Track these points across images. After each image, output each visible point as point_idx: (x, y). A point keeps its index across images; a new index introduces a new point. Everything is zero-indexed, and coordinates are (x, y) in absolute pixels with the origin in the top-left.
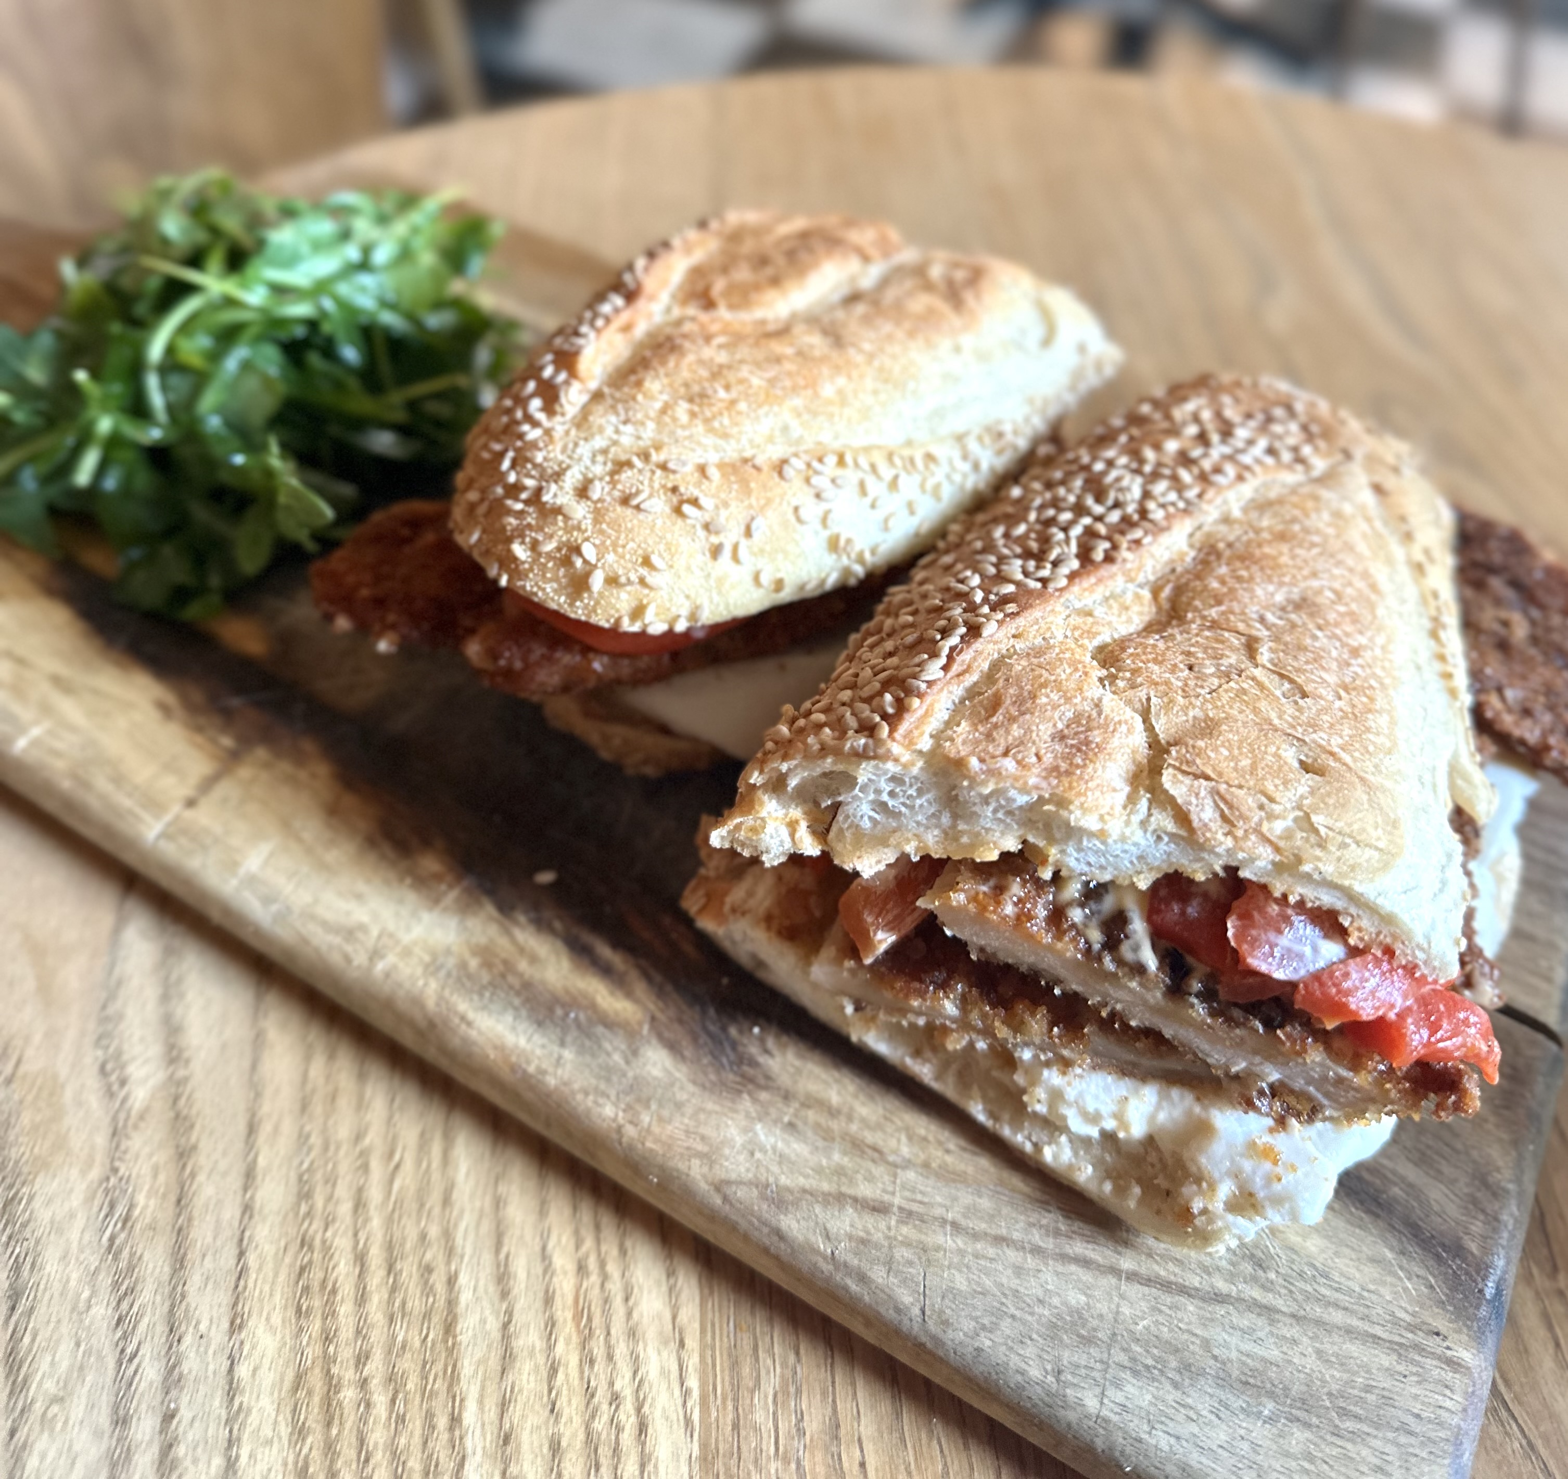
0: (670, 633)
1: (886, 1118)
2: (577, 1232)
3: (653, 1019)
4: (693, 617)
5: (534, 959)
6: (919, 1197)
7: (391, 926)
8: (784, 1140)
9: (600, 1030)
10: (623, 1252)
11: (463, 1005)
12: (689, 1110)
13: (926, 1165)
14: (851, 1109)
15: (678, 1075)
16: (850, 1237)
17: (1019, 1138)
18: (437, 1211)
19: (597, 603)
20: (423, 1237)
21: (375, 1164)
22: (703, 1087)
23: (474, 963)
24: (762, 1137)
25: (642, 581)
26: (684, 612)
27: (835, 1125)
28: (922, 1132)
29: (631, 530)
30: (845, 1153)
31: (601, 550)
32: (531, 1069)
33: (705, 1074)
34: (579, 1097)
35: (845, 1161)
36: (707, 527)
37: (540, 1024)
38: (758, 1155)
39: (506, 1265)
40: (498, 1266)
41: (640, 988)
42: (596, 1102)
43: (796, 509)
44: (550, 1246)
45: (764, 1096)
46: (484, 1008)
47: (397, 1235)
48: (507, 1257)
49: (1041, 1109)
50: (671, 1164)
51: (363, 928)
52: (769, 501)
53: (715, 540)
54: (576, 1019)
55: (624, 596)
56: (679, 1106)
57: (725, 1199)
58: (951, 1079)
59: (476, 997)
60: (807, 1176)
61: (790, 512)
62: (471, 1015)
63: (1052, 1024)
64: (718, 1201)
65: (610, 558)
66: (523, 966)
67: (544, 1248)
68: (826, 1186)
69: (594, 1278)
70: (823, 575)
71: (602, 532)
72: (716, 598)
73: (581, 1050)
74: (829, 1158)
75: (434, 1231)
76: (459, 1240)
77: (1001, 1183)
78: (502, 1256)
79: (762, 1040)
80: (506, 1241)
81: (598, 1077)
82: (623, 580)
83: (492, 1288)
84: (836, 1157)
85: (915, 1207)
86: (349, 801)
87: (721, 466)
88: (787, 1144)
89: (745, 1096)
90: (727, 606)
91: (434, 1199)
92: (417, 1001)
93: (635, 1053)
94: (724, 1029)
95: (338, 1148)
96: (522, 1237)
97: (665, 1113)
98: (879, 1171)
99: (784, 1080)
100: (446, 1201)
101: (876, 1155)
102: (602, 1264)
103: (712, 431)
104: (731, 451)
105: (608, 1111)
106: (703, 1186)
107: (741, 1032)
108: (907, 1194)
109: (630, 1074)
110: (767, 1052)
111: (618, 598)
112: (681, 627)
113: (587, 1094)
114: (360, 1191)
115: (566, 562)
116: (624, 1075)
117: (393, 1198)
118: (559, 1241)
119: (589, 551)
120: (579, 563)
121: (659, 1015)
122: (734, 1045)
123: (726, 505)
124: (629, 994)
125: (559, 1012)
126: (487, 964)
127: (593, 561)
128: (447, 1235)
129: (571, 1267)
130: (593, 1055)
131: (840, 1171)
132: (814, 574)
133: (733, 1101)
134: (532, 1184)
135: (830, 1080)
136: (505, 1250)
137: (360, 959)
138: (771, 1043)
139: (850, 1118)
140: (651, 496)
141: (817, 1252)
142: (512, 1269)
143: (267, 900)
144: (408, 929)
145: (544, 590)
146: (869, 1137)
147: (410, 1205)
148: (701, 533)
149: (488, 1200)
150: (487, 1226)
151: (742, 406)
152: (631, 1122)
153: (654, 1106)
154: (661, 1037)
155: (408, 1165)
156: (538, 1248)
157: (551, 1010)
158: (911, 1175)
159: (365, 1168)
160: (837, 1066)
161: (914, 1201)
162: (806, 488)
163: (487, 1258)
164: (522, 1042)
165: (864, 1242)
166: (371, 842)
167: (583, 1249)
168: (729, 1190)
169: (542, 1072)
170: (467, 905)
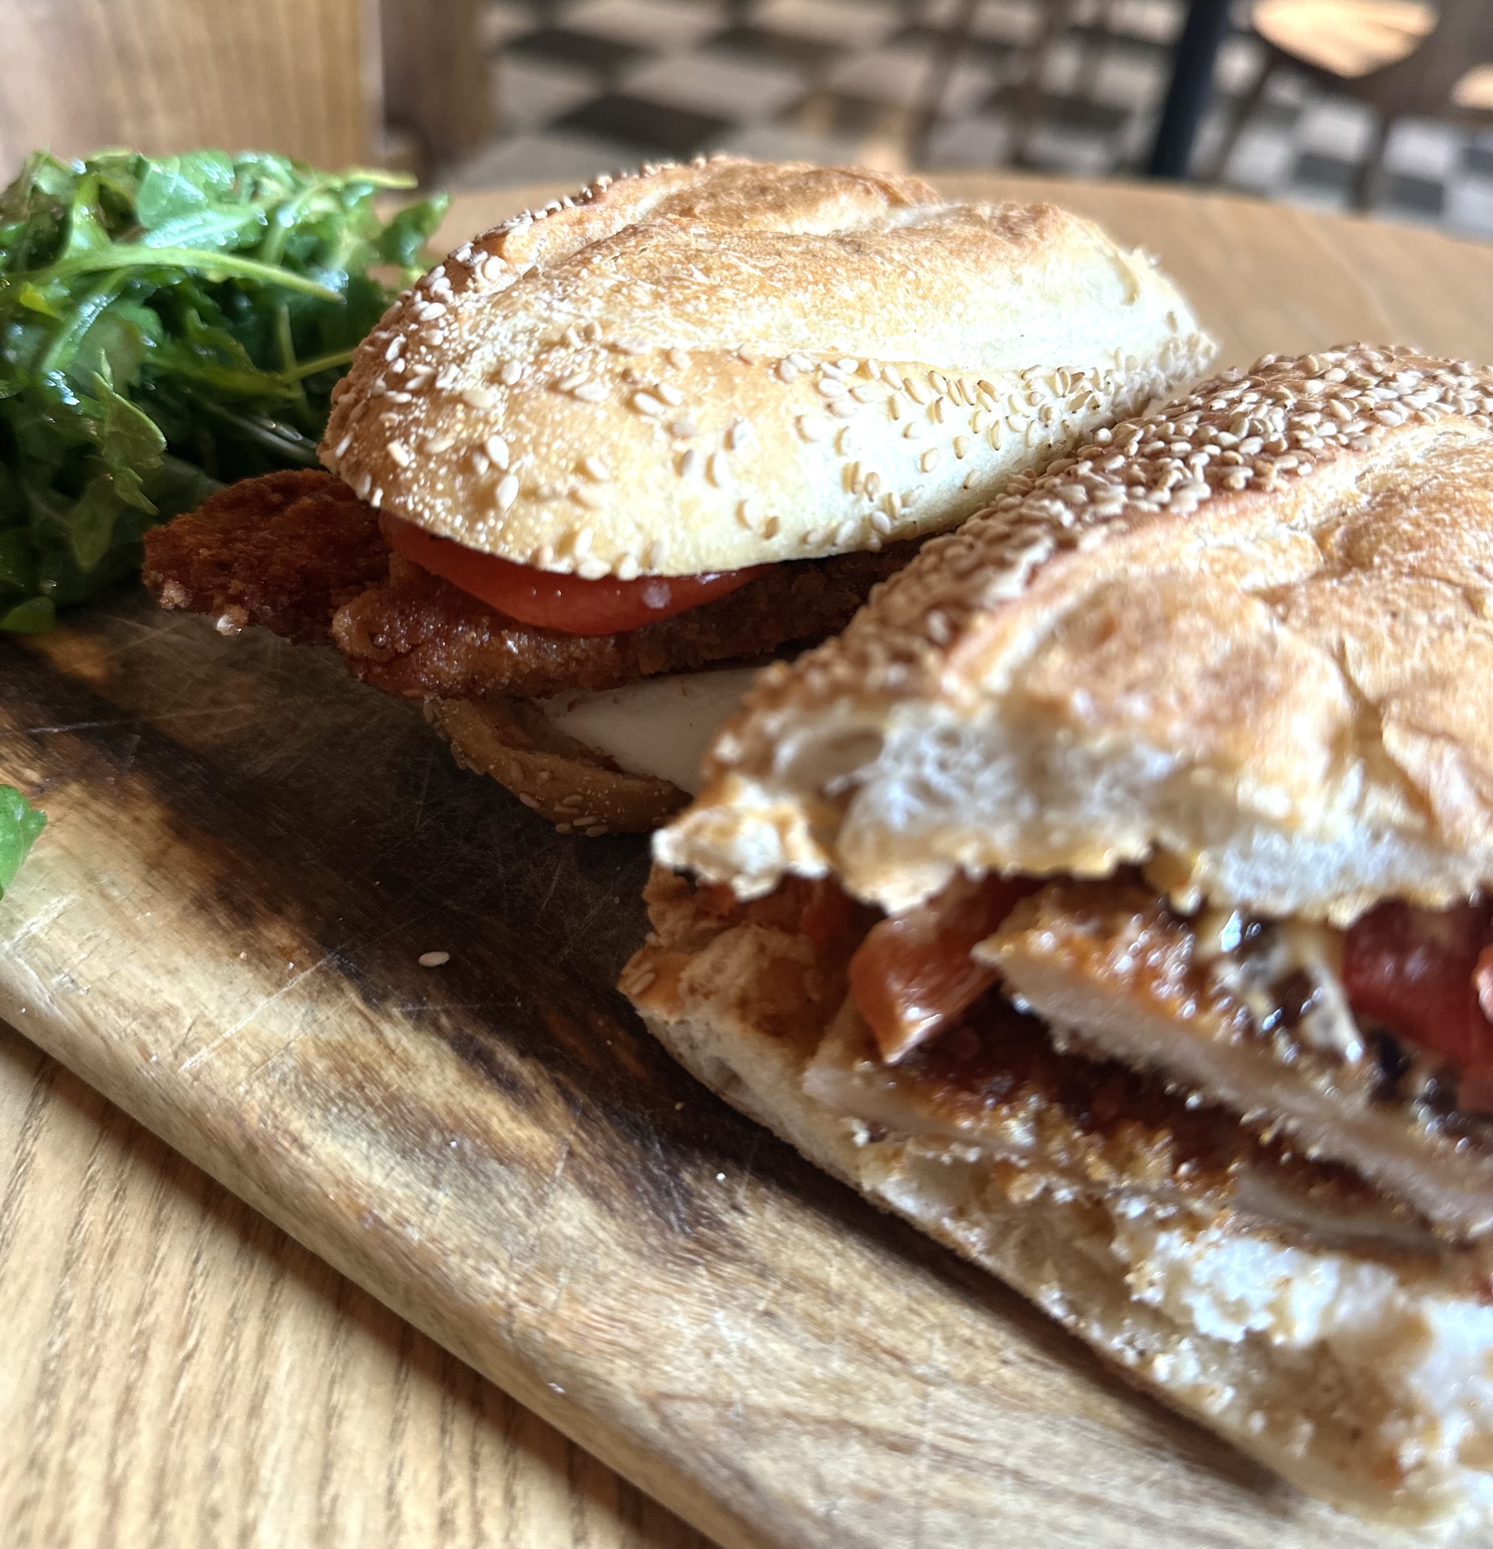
1: (911, 1310)
2: (443, 1467)
3: (571, 1154)
4: (647, 559)
5: (406, 1065)
6: (962, 1430)
7: (212, 1012)
8: (757, 1337)
9: (494, 1165)
10: (510, 1500)
11: (297, 1124)
12: (616, 1286)
13: (972, 1381)
14: (860, 1294)
15: (601, 1234)
16: (856, 1489)
17: (1116, 1343)
18: (239, 1422)
19: (508, 526)
20: (213, 1464)
21: (159, 1353)
22: (639, 1253)
23: (320, 1066)
24: (724, 1332)
25: (573, 496)
26: (634, 547)
27: (834, 1317)
28: (967, 1332)
29: (561, 423)
30: (849, 1360)
31: (516, 449)
32: (386, 1217)
33: (643, 1236)
34: (454, 1260)
35: (850, 1370)
36: (670, 429)
37: (405, 1153)
38: (718, 1358)
39: (332, 1514)
40: (319, 1512)
41: (556, 1110)
42: (477, 1270)
43: (798, 420)
44: (401, 1485)
45: (729, 1270)
46: (328, 1127)
47: (174, 1456)
48: (335, 1499)
49: (1153, 1295)
50: (584, 1365)
51: (172, 1011)
52: (760, 404)
53: (681, 447)
54: (460, 1152)
55: (546, 516)
56: (601, 1279)
57: (665, 1422)
58: (1010, 1250)
59: (317, 1113)
60: (790, 1392)
61: (791, 421)
62: (307, 1137)
63: (1177, 1161)
64: (651, 1424)
65: (529, 460)
66: (390, 1073)
67: (391, 1490)
68: (819, 1409)
69: (464, 1540)
70: (834, 524)
71: (517, 425)
72: (681, 535)
73: (463, 1193)
74: (824, 1366)
75: (230, 1455)
76: (265, 1472)
77: (1086, 1412)
78: (327, 1499)
79: (729, 1192)
80: (335, 1475)
81: (485, 1233)
82: (545, 490)
84: (836, 1364)
85: (956, 1446)
86: (180, 853)
87: (694, 354)
88: (761, 1340)
89: (701, 1270)
90: (696, 550)
91: (236, 1410)
92: (234, 1114)
93: (541, 1201)
94: (674, 1173)
95: (107, 1325)
96: (360, 1471)
97: (580, 1289)
98: (900, 1387)
99: (760, 1248)
100: (255, 1411)
101: (896, 1364)
102: (477, 1517)
103: (684, 315)
104: (709, 340)
105: (496, 1281)
107: (698, 1178)
108: (944, 1425)
109: (532, 1231)
110: (736, 1208)
111: (537, 520)
112: (629, 571)
113: (464, 1255)
114: (129, 1389)
115: (466, 467)
116: (523, 1231)
117: (176, 1403)
118: (415, 1480)
119: (498, 450)
121: (579, 1149)
122: (688, 1195)
123: (699, 401)
124: (539, 1120)
125: (435, 1138)
126: (341, 1070)
127: (504, 465)
128: (249, 1463)
129: (430, 1521)
130: (479, 1202)
131: (841, 1386)
133: (683, 1276)
134: (383, 1392)
135: (829, 1252)
136: (331, 1490)
137: (162, 1052)
138: (741, 1195)
139: (857, 1308)
140: (590, 380)
141: (803, 1511)
142: (340, 1519)
143: (46, 971)
144: (235, 1016)
146: (887, 1336)
147: (201, 1414)
148: (662, 436)
149: (317, 1411)
150: (310, 1451)
152: (527, 1301)
153: (563, 1279)
154: (580, 1180)
155: (205, 1357)
156: (381, 1490)
157: (424, 1135)
158: (948, 1395)
159: (142, 1356)
160: (839, 1233)
161: (954, 1436)
162: (811, 394)
163: (304, 1501)
164: (378, 1178)
165: (876, 1498)
166: (201, 905)
167: (451, 1494)
168: (670, 1408)
169: (402, 1221)
170: (320, 991)
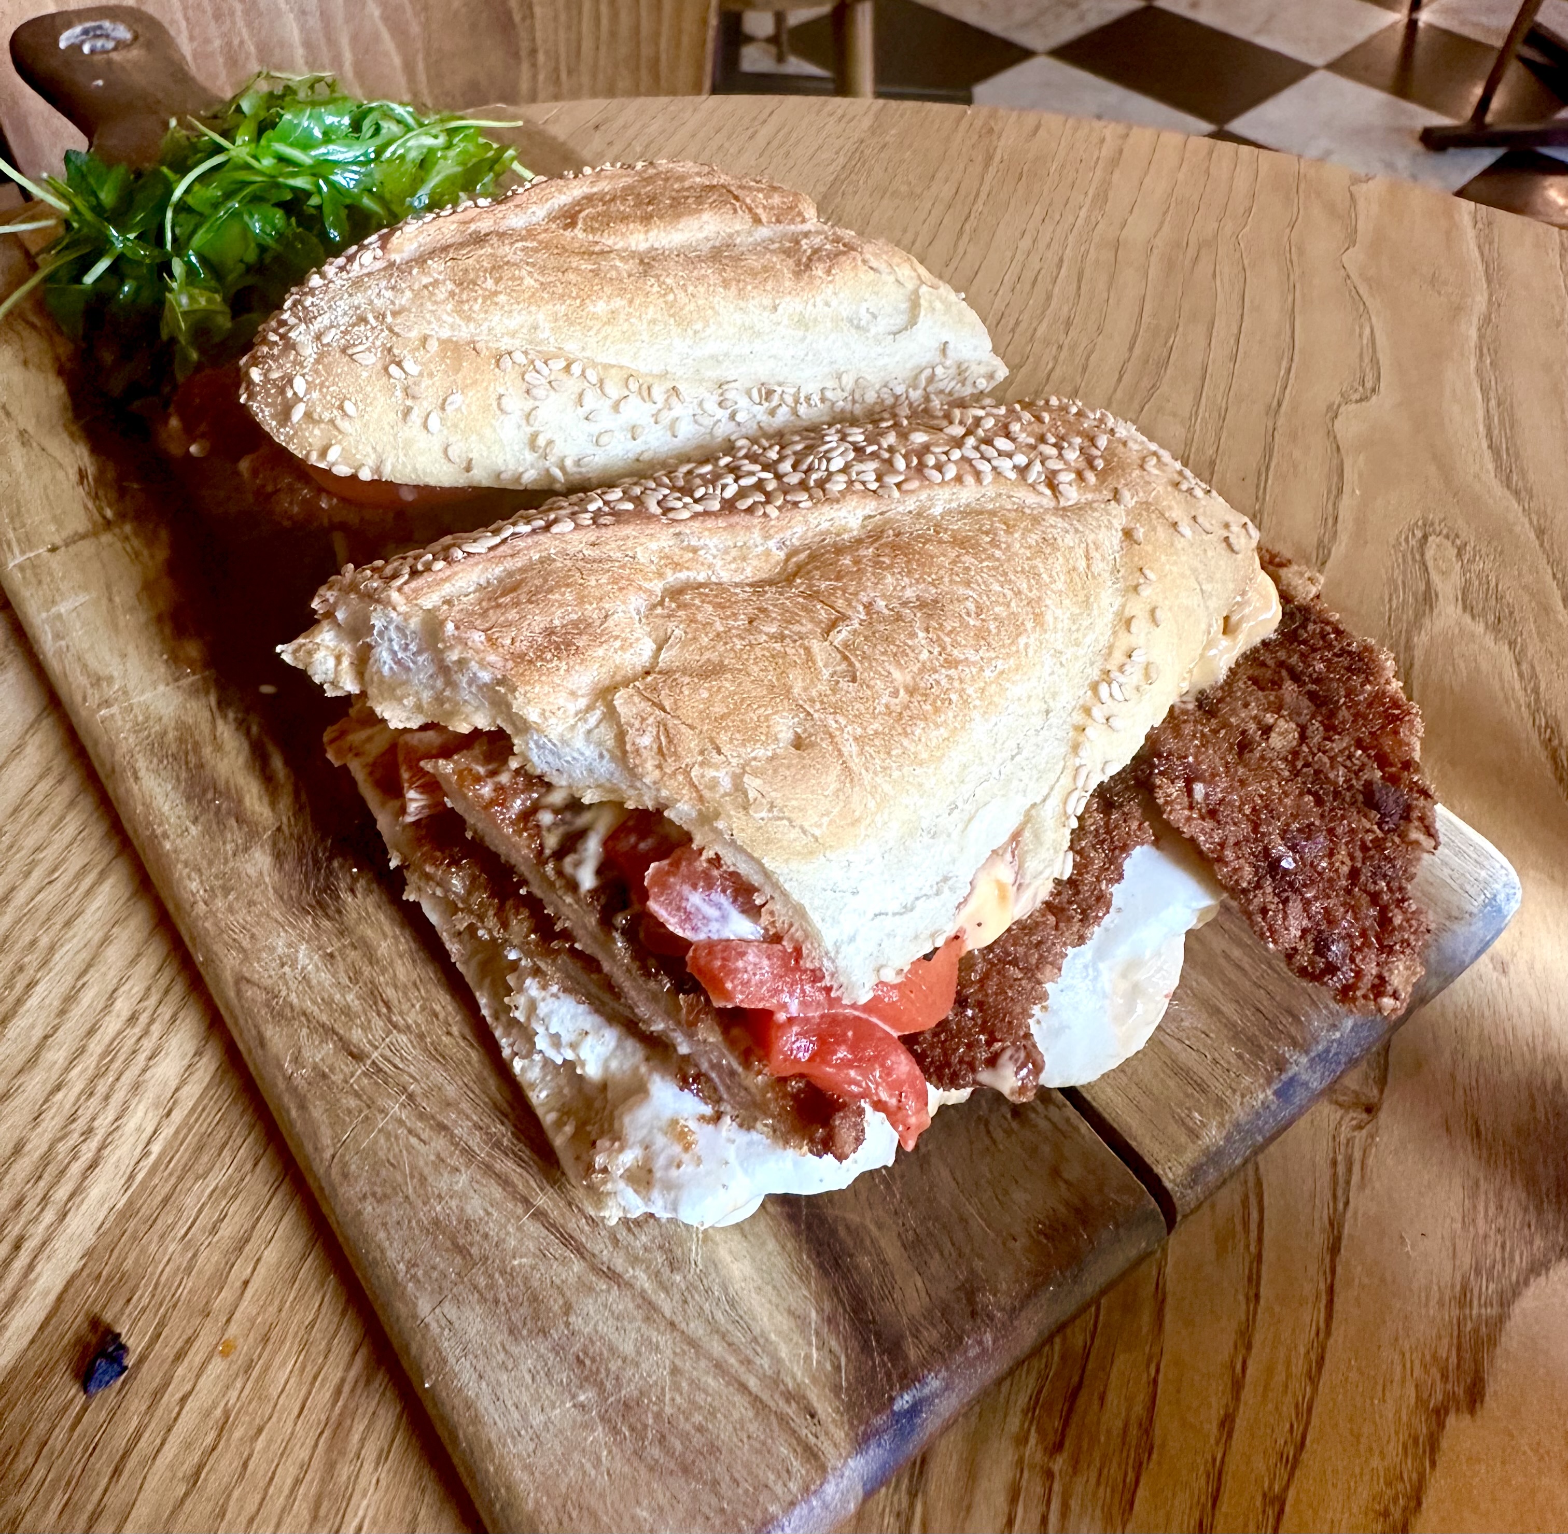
0: (354, 477)
1: (415, 984)
2: (149, 989)
3: (279, 829)
4: (378, 470)
5: (219, 748)
6: (397, 1061)
7: (131, 686)
8: (316, 966)
9: (232, 822)
10: (174, 1019)
11: (141, 764)
12: (257, 909)
13: (421, 1037)
14: (391, 963)
15: (267, 879)
16: (315, 1067)
17: (504, 1042)
18: (58, 927)
19: (296, 433)
20: (33, 943)
21: (37, 874)
22: (281, 897)
23: (171, 735)
24: (301, 956)
25: (332, 422)
26: (371, 461)
27: (367, 970)
28: (438, 1008)
29: (338, 375)
30: (359, 998)
31: (310, 386)
32: (159, 831)
33: (290, 887)
34: (180, 866)
35: (356, 1005)
36: (406, 390)
37: (189, 799)
38: (287, 969)
39: (79, 991)
40: (73, 989)
41: (285, 802)
42: (189, 877)
43: (500, 397)
44: (121, 991)
45: (326, 924)
46: (157, 772)
47: (16, 933)
48: (84, 985)
49: (519, 1015)
50: (215, 948)
51: (110, 679)
52: (475, 382)
53: (409, 402)
54: (219, 807)
55: (317, 432)
56: (251, 903)
57: (239, 992)
59: (155, 760)
60: (314, 1002)
61: (494, 397)
62: (142, 773)
64: (232, 994)
65: (315, 395)
66: (207, 751)
67: (114, 991)
68: (324, 1018)
69: (137, 1030)
70: (521, 470)
71: (317, 372)
72: (402, 458)
73: (207, 831)
74: (343, 996)
75: (44, 941)
76: (57, 957)
77: (480, 1080)
79: (355, 879)
80: (92, 971)
81: (204, 856)
82: (316, 416)
83: (56, 1003)
84: (350, 997)
85: (387, 1067)
86: (166, 582)
87: (442, 342)
88: (318, 969)
89: (310, 918)
90: (415, 469)
91: (60, 920)
92: (112, 748)
93: (246, 849)
94: (330, 859)
95: (18, 852)
96: (105, 974)
97: (236, 906)
98: (378, 1024)
99: (351, 916)
100: (68, 924)
101: (384, 1010)
102: (152, 1021)
103: (460, 312)
104: (464, 332)
105: (194, 886)
106: (228, 976)
107: (341, 867)
108: (389, 1054)
109: (231, 864)
110: (352, 891)
111: (311, 433)
112: (365, 475)
113: (186, 866)
114: (13, 889)
115: (282, 391)
116: (226, 862)
118: (130, 990)
119: (299, 385)
120: (290, 394)
121: (285, 828)
122: (330, 872)
123: (431, 375)
124: (273, 804)
125: (210, 795)
126: (181, 740)
127: (301, 395)
128: (52, 949)
129: (126, 1014)
130: (212, 839)
131: (346, 1011)
132: (512, 467)
133: (297, 918)
134: (140, 937)
135: (390, 933)
136: (85, 979)
137: (93, 702)
138: (360, 885)
139: (383, 971)
140: (369, 349)
141: (280, 1067)
142: (81, 995)
143: (57, 636)
144: (143, 692)
145: (262, 411)
146: (390, 993)
147: (42, 915)
148: (399, 393)
149: (100, 934)
150: (85, 955)
151: (502, 298)
152: (206, 903)
153: (231, 897)
154: (275, 844)
155: (58, 885)
156: (110, 988)
157: (204, 792)
158: (403, 1039)
159: (27, 874)
160: (402, 926)
161: (390, 1062)
162: (518, 381)
163: (69, 979)
164: (166, 808)
165: (324, 1076)
166: (159, 619)
167: (146, 1004)
168: (244, 986)
169: (165, 835)
170: (197, 691)
